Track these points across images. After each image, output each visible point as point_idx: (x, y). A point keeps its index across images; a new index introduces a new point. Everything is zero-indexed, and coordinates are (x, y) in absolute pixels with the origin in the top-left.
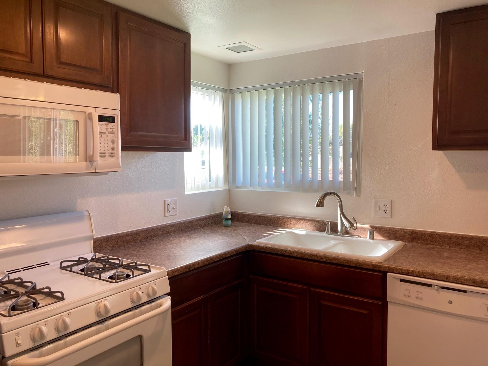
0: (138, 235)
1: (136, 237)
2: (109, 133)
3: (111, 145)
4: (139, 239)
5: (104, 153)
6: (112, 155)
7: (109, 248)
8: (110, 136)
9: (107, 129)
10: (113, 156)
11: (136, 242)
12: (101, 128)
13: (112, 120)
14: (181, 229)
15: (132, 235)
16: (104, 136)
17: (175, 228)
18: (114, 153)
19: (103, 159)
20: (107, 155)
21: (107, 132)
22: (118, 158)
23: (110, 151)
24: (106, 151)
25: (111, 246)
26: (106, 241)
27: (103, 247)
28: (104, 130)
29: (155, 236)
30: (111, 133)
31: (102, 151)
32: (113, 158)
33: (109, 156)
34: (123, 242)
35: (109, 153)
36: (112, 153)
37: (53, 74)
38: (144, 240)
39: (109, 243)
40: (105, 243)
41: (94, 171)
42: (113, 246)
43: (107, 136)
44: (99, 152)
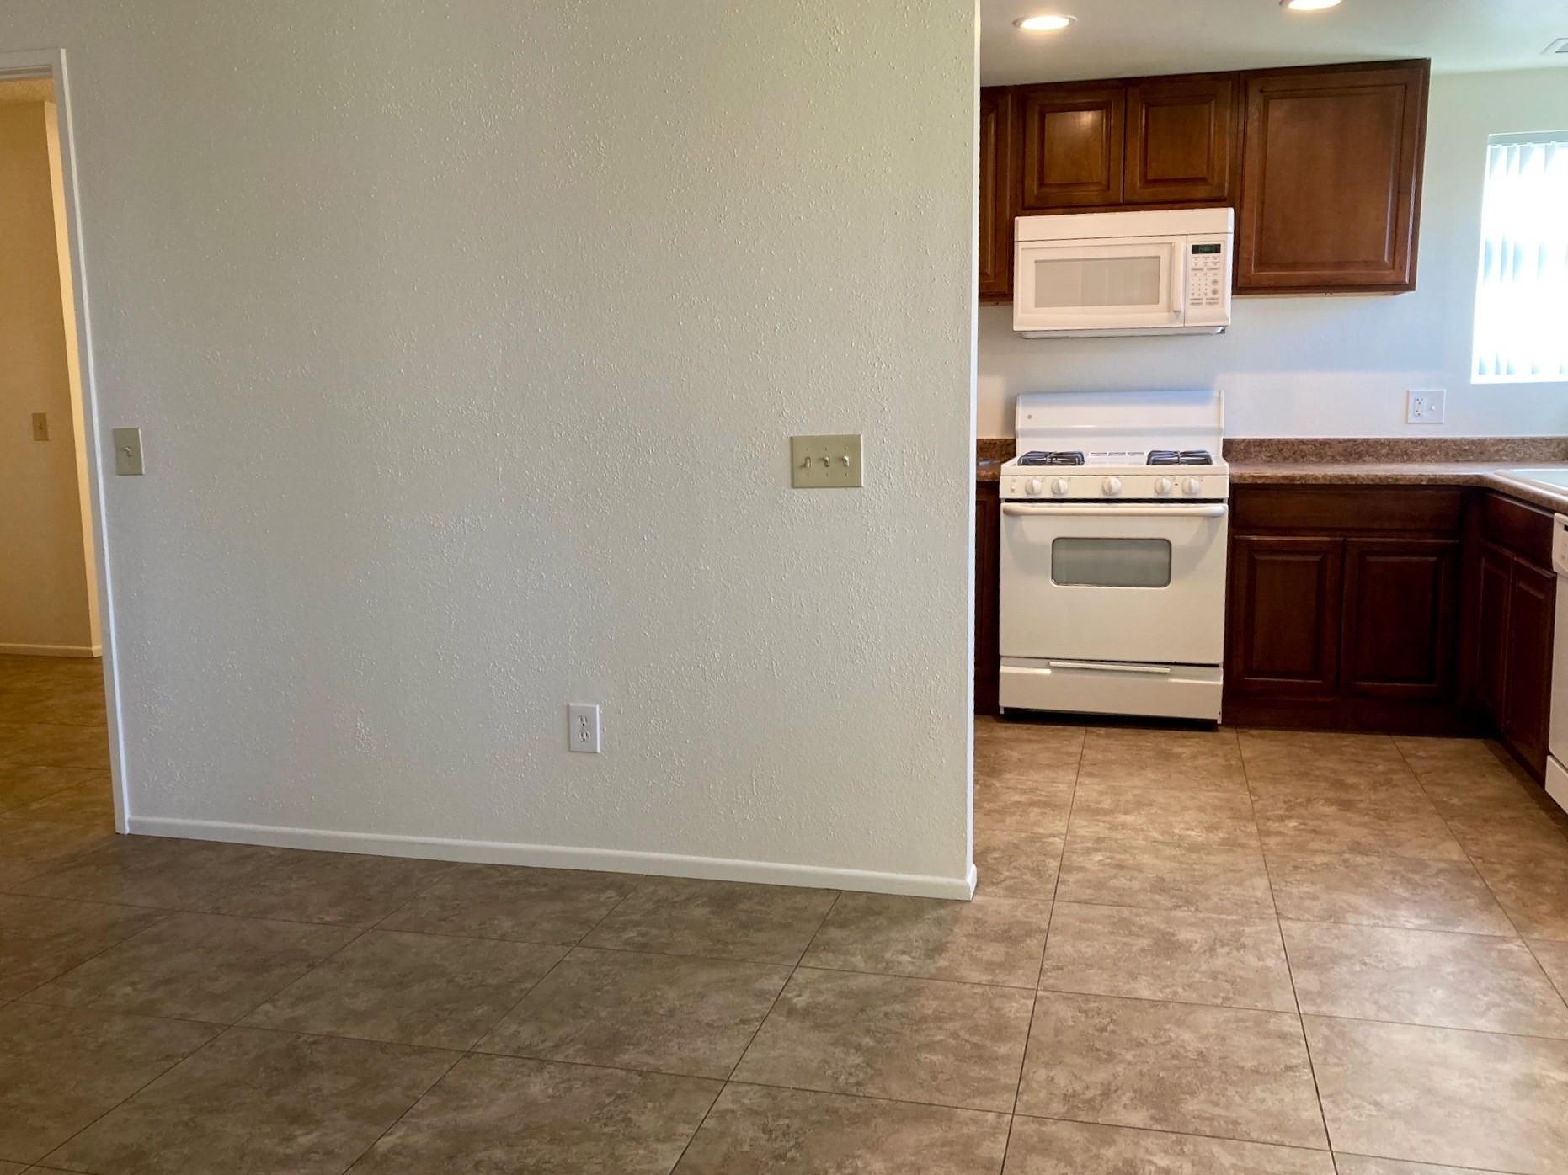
0: (1327, 446)
1: (1322, 449)
2: (1208, 269)
3: (1210, 288)
4: (1329, 453)
5: (1199, 299)
6: (1212, 302)
7: (1264, 458)
8: (1210, 274)
9: (1206, 263)
10: (1214, 303)
11: (1322, 458)
12: (1196, 264)
13: (1216, 249)
14: (1443, 453)
15: (1314, 445)
16: (1200, 274)
17: (1427, 449)
18: (1217, 299)
19: (1197, 307)
20: (1204, 301)
21: (1206, 269)
22: (1223, 305)
23: (1210, 295)
24: (1203, 296)
25: (1269, 455)
26: (1258, 446)
27: (1251, 454)
28: (1201, 265)
29: (1369, 456)
30: (1212, 269)
31: (1195, 297)
32: (1215, 306)
33: (1207, 303)
34: (1294, 453)
35: (1207, 299)
36: (1212, 299)
37: (1136, 198)
38: (1342, 458)
39: (1264, 449)
40: (1257, 449)
41: (1182, 325)
42: (1272, 456)
43: (1205, 274)
44: (1191, 297)
